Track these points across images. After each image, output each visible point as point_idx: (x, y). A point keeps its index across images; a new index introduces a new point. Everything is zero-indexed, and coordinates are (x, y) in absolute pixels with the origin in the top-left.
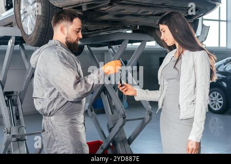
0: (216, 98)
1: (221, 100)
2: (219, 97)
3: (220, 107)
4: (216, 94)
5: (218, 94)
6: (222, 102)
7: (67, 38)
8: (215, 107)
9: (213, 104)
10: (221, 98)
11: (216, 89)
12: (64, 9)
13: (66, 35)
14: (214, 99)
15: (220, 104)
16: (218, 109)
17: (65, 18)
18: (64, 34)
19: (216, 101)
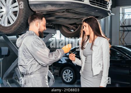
0: (68, 73)
1: (72, 75)
2: (70, 73)
3: (71, 80)
4: (68, 71)
5: (70, 71)
6: (72, 76)
7: (39, 30)
8: (67, 80)
9: (66, 78)
10: (72, 74)
11: (68, 67)
12: (36, 12)
13: (39, 28)
14: (67, 75)
15: (71, 78)
16: (70, 81)
17: (38, 18)
18: (38, 27)
19: (68, 76)
